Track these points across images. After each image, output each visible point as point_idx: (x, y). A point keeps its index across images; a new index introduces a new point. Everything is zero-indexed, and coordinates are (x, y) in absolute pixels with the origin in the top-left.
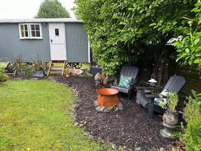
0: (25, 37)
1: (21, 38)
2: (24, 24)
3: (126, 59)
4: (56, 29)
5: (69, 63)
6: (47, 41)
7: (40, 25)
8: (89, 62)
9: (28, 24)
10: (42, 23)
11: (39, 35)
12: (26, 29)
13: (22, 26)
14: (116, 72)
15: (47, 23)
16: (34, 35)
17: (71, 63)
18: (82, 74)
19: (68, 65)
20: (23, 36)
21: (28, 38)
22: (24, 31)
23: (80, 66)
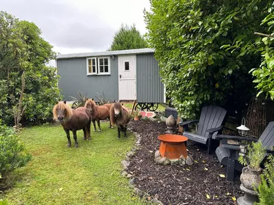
0: (92, 73)
1: (88, 74)
2: (91, 58)
3: (207, 97)
4: (126, 63)
5: (139, 104)
6: (115, 77)
7: (109, 58)
8: (165, 102)
9: (95, 58)
10: (111, 56)
11: (107, 71)
12: (94, 63)
13: (89, 60)
14: (194, 115)
15: (116, 56)
16: (102, 71)
17: (142, 103)
18: (155, 117)
19: (138, 106)
20: (90, 71)
21: (96, 73)
22: (92, 65)
23: (155, 108)
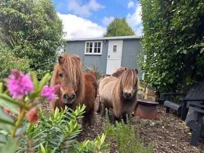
0: (89, 53)
1: (86, 53)
2: (90, 42)
4: (114, 46)
7: (102, 42)
12: (91, 46)
13: (88, 43)
16: (95, 52)
22: (89, 47)
